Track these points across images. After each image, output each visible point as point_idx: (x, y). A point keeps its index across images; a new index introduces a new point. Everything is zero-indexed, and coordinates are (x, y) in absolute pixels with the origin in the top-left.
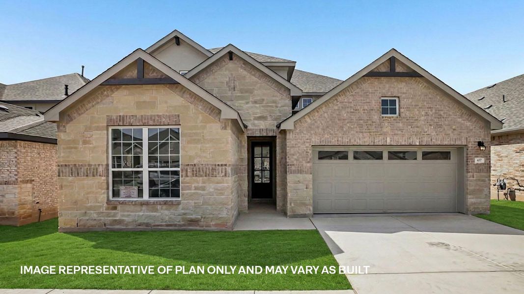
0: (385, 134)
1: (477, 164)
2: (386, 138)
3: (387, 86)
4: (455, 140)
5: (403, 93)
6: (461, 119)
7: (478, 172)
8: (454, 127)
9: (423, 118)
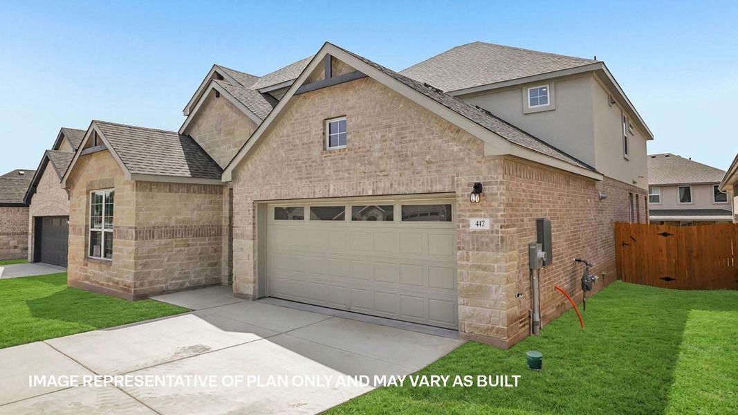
0: (326, 179)
1: (474, 232)
2: (329, 186)
3: (330, 100)
4: (432, 182)
5: (351, 108)
6: (440, 141)
7: (478, 249)
8: (428, 157)
9: (377, 146)
